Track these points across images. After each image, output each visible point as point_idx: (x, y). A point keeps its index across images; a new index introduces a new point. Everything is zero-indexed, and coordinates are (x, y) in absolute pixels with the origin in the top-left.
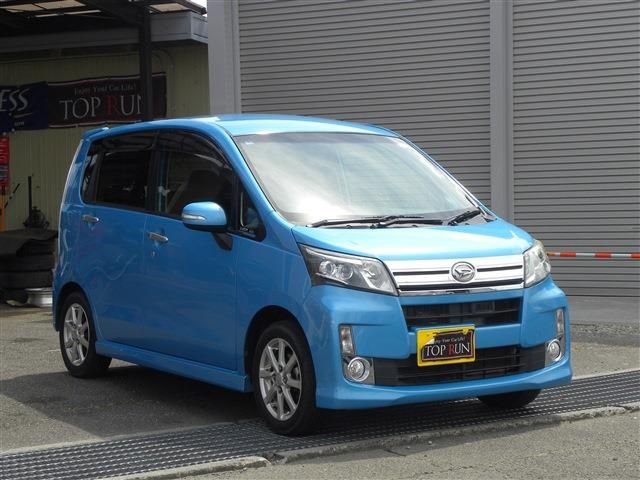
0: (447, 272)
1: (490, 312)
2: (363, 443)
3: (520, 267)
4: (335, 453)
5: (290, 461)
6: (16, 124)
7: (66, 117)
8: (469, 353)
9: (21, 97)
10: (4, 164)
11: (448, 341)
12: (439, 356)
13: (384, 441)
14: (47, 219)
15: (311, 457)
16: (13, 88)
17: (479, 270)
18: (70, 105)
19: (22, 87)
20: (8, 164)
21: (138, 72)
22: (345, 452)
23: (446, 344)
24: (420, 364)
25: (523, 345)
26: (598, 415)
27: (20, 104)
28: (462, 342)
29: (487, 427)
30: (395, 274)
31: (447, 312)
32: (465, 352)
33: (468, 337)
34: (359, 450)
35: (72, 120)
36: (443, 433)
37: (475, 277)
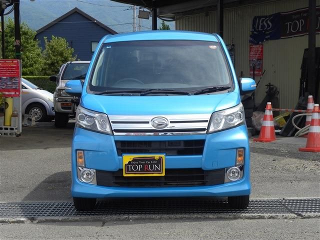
0: (148, 122)
1: (180, 147)
2: (90, 217)
3: (206, 121)
4: (71, 221)
5: (40, 222)
6: (267, 37)
7: (288, 32)
8: (160, 171)
9: (269, 22)
10: (260, 60)
11: (144, 163)
12: (138, 171)
13: (104, 218)
14: (278, 90)
15: (54, 221)
16: (266, 17)
17: (171, 122)
18: (290, 25)
19: (270, 16)
20: (262, 59)
21: (308, 6)
22: (76, 221)
23: (143, 164)
24: (125, 175)
25: (204, 169)
26: (271, 217)
27: (269, 26)
28: (154, 164)
29: (180, 216)
30: (113, 122)
31: (150, 146)
32: (157, 170)
33: (159, 161)
34: (86, 221)
35: (291, 34)
36: (147, 217)
37: (169, 126)
